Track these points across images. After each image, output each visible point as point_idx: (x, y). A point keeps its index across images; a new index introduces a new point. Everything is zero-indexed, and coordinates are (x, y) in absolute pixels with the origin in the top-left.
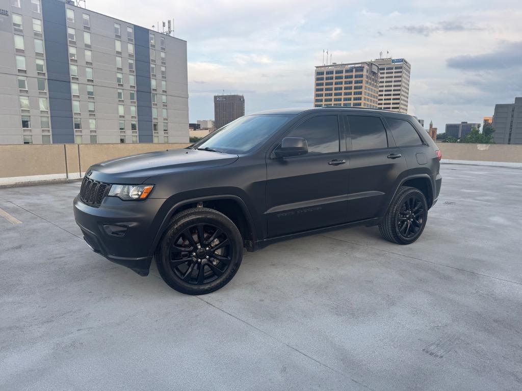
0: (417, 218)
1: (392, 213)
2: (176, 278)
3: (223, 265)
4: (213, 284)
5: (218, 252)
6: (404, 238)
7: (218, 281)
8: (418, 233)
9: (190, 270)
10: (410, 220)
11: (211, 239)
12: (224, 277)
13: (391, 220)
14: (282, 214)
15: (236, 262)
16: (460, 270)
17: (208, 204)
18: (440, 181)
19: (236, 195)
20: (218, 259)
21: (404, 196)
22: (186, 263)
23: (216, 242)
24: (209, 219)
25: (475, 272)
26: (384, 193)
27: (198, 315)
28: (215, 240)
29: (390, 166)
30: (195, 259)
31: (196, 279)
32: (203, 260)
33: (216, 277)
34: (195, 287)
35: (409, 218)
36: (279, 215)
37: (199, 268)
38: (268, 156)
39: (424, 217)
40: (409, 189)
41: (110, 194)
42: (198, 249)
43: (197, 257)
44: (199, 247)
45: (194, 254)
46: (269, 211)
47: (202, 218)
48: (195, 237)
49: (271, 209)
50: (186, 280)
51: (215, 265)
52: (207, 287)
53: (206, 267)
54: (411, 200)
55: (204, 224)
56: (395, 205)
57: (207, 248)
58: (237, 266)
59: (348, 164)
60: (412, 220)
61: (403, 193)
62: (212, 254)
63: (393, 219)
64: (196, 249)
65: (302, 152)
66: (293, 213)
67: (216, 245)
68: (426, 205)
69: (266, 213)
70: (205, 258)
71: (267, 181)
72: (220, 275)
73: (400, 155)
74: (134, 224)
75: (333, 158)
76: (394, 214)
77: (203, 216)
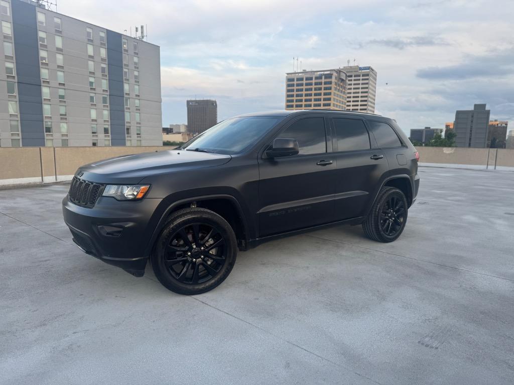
0: (398, 217)
1: (376, 211)
2: (171, 278)
3: (218, 264)
4: (208, 284)
5: (213, 252)
6: (387, 236)
7: (213, 281)
8: (399, 231)
9: (185, 270)
10: (391, 219)
11: (207, 238)
12: (219, 277)
13: (375, 219)
14: (274, 214)
15: (230, 261)
16: (442, 266)
17: (201, 204)
18: (418, 180)
19: (230, 195)
20: (212, 258)
21: (386, 195)
22: (181, 263)
23: (211, 242)
24: (204, 218)
25: (457, 267)
26: (368, 193)
27: (195, 315)
28: (210, 240)
29: (374, 167)
30: (190, 259)
31: (191, 279)
32: (198, 260)
33: (211, 277)
34: (190, 287)
35: (390, 217)
36: (271, 215)
37: (193, 268)
38: (259, 156)
39: (405, 215)
40: (391, 189)
41: (104, 194)
42: (193, 248)
43: (192, 256)
44: (194, 247)
45: (189, 253)
47: (197, 218)
48: (190, 237)
49: (263, 209)
50: (181, 280)
51: (210, 265)
52: (201, 287)
53: (201, 267)
54: (393, 199)
55: (199, 223)
56: (378, 204)
57: (202, 248)
58: (231, 265)
59: (335, 165)
60: (394, 219)
61: (385, 192)
62: (207, 254)
64: (191, 249)
65: (294, 152)
66: (284, 212)
67: (211, 245)
68: (406, 204)
69: (258, 212)
70: (200, 257)
71: (259, 181)
72: (214, 275)
73: (382, 156)
74: (130, 224)
75: (321, 159)
76: (377, 213)
77: (199, 216)
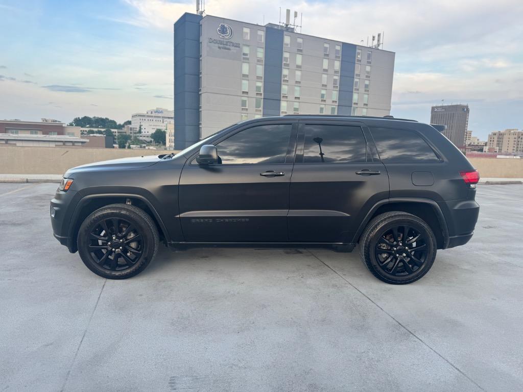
2: (92, 261)
4: (124, 272)
5: (133, 245)
6: (388, 275)
7: (128, 271)
9: (105, 256)
10: (400, 255)
11: (125, 232)
12: (134, 267)
14: (198, 220)
17: (136, 202)
23: (132, 235)
24: (122, 214)
26: (348, 215)
30: (109, 248)
31: (110, 265)
32: (117, 250)
33: (127, 267)
34: (108, 272)
35: (399, 252)
36: (193, 221)
43: (112, 246)
44: (114, 238)
45: (110, 243)
46: (182, 215)
50: (101, 265)
51: (128, 256)
52: (117, 274)
55: (119, 218)
57: (122, 240)
58: (147, 260)
59: (289, 177)
60: (405, 255)
62: (125, 247)
63: (367, 249)
64: (111, 239)
66: (211, 221)
69: (178, 216)
70: (118, 248)
72: (130, 266)
73: (379, 172)
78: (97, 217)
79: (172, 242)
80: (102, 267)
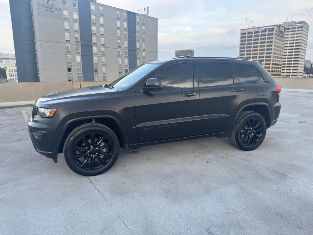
0: (258, 133)
1: (237, 127)
2: (77, 166)
3: (107, 157)
4: (100, 170)
5: (104, 150)
6: (246, 146)
7: (104, 168)
8: (258, 143)
9: (86, 161)
10: (251, 134)
11: (100, 142)
12: (107, 165)
14: (147, 128)
15: (115, 156)
18: (279, 108)
19: (112, 116)
20: (103, 154)
21: (245, 118)
22: (84, 157)
23: (103, 144)
24: (98, 130)
26: (228, 116)
29: (234, 97)
30: (89, 155)
31: (90, 167)
33: (102, 165)
34: (89, 172)
35: (251, 133)
36: (145, 129)
37: (91, 160)
39: (264, 133)
40: (251, 113)
42: (91, 148)
43: (90, 153)
44: (92, 147)
45: (88, 151)
46: (137, 126)
47: (93, 129)
48: (90, 141)
49: (139, 125)
50: (83, 167)
51: (101, 158)
52: (96, 171)
53: (96, 159)
54: (252, 121)
55: (95, 133)
56: (238, 124)
57: (97, 148)
58: (116, 159)
59: (197, 97)
60: (253, 134)
61: (245, 116)
62: (100, 152)
63: (236, 134)
64: (89, 148)
66: (155, 128)
67: (103, 146)
68: (265, 124)
69: (135, 127)
70: (95, 154)
71: (135, 107)
72: (105, 164)
73: (242, 89)
75: (187, 92)
76: (237, 130)
77: (94, 129)
78: (79, 134)
79: (131, 145)
80: (84, 169)
